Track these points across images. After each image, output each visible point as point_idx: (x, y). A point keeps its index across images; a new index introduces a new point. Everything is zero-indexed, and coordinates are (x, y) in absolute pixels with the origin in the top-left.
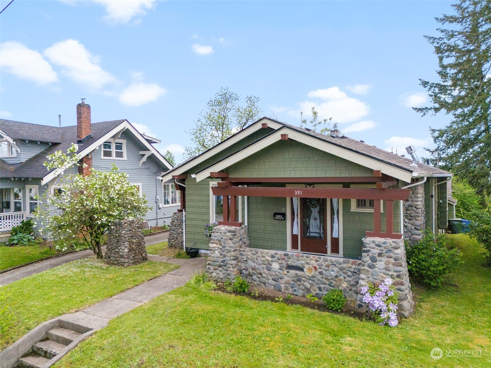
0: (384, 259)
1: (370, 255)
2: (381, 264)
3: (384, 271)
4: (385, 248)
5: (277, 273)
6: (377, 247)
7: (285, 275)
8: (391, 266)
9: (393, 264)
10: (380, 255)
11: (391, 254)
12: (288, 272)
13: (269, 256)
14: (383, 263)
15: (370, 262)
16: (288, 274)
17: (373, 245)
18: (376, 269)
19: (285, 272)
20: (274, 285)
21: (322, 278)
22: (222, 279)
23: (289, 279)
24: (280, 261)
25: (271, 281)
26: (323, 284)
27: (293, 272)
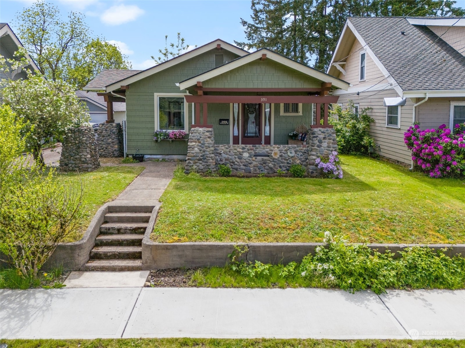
0: (327, 141)
1: (318, 139)
2: (325, 144)
3: (327, 148)
4: (327, 133)
5: (247, 160)
6: (323, 134)
7: (253, 160)
8: (331, 144)
9: (333, 143)
10: (324, 138)
11: (331, 137)
12: (256, 158)
13: (240, 148)
14: (326, 143)
15: (318, 143)
16: (256, 160)
17: (320, 132)
18: (322, 148)
19: (254, 158)
20: (244, 170)
21: (282, 159)
22: (202, 170)
23: (257, 163)
24: (250, 151)
25: (242, 167)
26: (282, 163)
27: (259, 158)
